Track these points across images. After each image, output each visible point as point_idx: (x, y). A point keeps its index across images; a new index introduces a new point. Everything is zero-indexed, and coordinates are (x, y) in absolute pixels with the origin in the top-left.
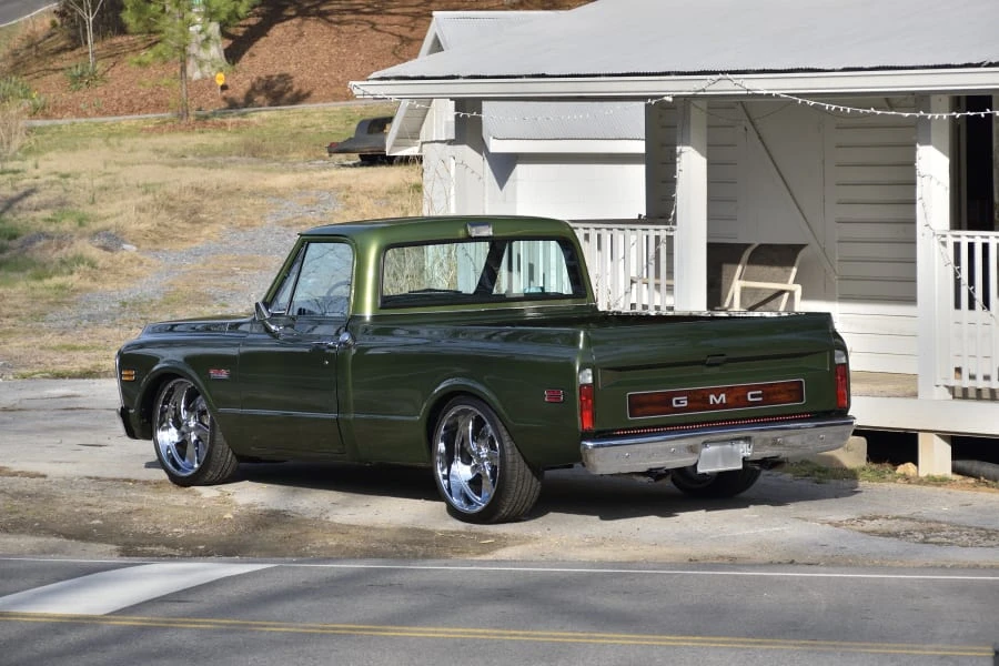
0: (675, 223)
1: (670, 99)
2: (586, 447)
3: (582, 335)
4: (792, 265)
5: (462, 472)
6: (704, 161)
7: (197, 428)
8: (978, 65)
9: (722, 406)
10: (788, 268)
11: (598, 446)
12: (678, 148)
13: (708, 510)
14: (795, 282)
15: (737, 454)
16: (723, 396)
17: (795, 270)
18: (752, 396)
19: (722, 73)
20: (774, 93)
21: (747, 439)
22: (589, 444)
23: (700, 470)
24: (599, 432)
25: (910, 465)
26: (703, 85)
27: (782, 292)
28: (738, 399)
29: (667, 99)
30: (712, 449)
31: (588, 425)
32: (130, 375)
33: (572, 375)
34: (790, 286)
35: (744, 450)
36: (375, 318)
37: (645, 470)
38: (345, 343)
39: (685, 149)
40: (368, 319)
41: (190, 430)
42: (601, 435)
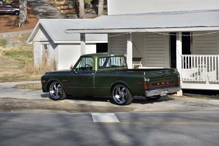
0: (127, 54)
1: (131, 33)
2: (146, 92)
3: (145, 73)
4: (140, 61)
5: (118, 97)
6: (132, 43)
7: (58, 90)
8: (193, 27)
9: (164, 84)
10: (139, 62)
11: (148, 92)
12: (127, 41)
13: (157, 102)
14: (141, 64)
15: (166, 92)
16: (164, 83)
17: (141, 62)
18: (168, 83)
19: (142, 28)
20: (152, 32)
21: (167, 90)
22: (147, 91)
23: (161, 95)
24: (147, 89)
25: (176, 94)
26: (138, 30)
27: (139, 66)
28: (166, 83)
29: (130, 33)
30: (162, 92)
31: (146, 88)
32: (44, 81)
33: (144, 80)
34: (140, 65)
35: (167, 92)
36: (97, 70)
37: (153, 96)
38: (93, 75)
39: (129, 41)
40: (96, 71)
41: (57, 91)
42: (148, 90)
